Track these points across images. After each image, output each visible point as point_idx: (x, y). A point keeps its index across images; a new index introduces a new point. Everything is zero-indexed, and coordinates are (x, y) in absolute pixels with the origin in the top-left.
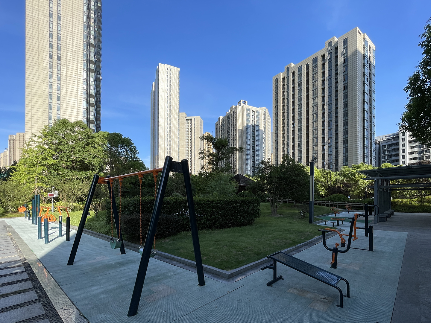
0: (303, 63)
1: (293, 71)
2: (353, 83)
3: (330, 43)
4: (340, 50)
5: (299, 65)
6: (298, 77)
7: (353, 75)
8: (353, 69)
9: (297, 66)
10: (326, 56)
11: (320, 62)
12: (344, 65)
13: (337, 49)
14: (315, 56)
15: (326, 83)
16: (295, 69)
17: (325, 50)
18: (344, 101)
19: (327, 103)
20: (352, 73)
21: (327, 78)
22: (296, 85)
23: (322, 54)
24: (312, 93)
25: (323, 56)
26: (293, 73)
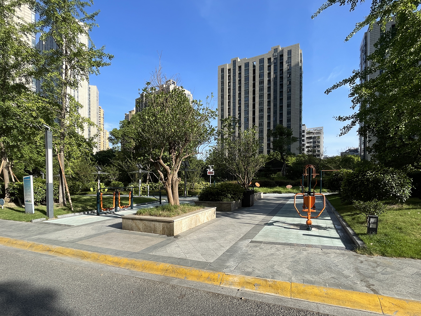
0: (250, 60)
1: (239, 65)
2: (296, 88)
3: (276, 50)
4: (285, 58)
5: (246, 61)
6: (245, 72)
7: (296, 82)
8: (296, 77)
9: (244, 62)
10: (272, 60)
11: (266, 64)
12: (288, 71)
13: (282, 56)
14: (262, 57)
15: (272, 83)
16: (242, 64)
17: (271, 54)
18: (288, 101)
19: (272, 101)
20: (295, 80)
21: (272, 79)
22: (243, 79)
23: (269, 57)
24: (258, 89)
25: (269, 59)
26: (240, 67)
